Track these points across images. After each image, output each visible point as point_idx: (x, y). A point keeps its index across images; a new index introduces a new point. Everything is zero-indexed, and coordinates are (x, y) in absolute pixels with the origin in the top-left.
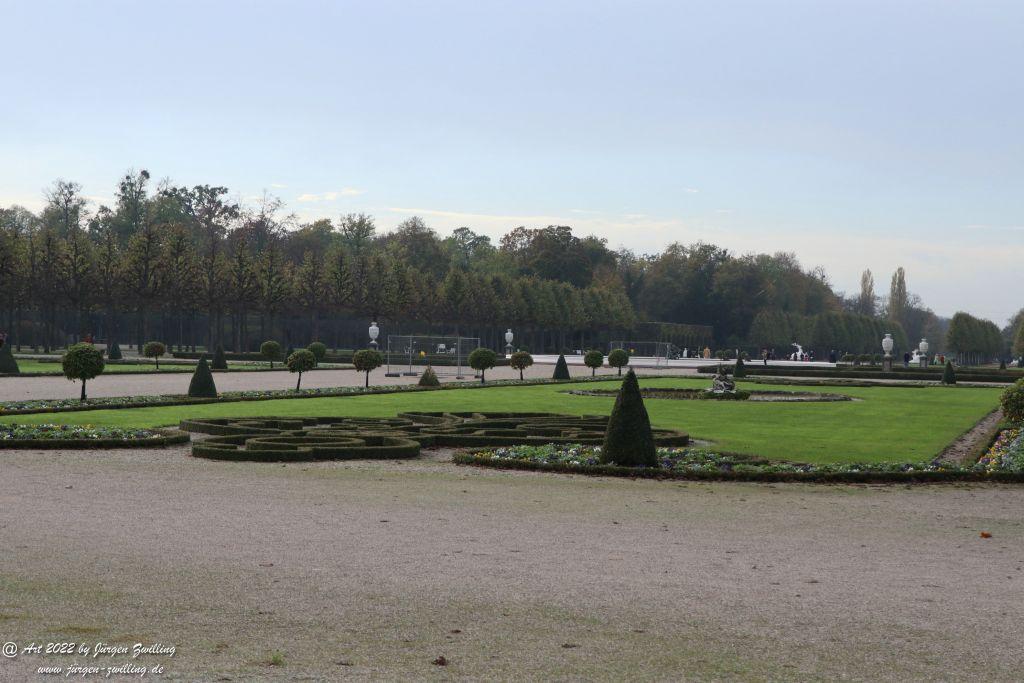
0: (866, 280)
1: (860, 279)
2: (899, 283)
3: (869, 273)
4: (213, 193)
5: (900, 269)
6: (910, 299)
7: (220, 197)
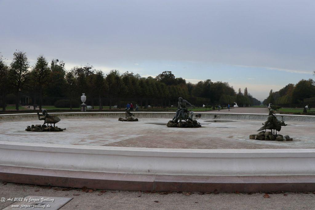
0: (240, 90)
1: (238, 90)
2: (246, 91)
3: (240, 89)
4: (88, 68)
5: (246, 88)
6: (248, 94)
7: (90, 70)
